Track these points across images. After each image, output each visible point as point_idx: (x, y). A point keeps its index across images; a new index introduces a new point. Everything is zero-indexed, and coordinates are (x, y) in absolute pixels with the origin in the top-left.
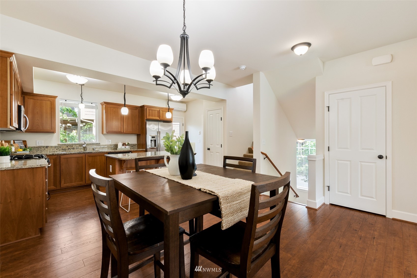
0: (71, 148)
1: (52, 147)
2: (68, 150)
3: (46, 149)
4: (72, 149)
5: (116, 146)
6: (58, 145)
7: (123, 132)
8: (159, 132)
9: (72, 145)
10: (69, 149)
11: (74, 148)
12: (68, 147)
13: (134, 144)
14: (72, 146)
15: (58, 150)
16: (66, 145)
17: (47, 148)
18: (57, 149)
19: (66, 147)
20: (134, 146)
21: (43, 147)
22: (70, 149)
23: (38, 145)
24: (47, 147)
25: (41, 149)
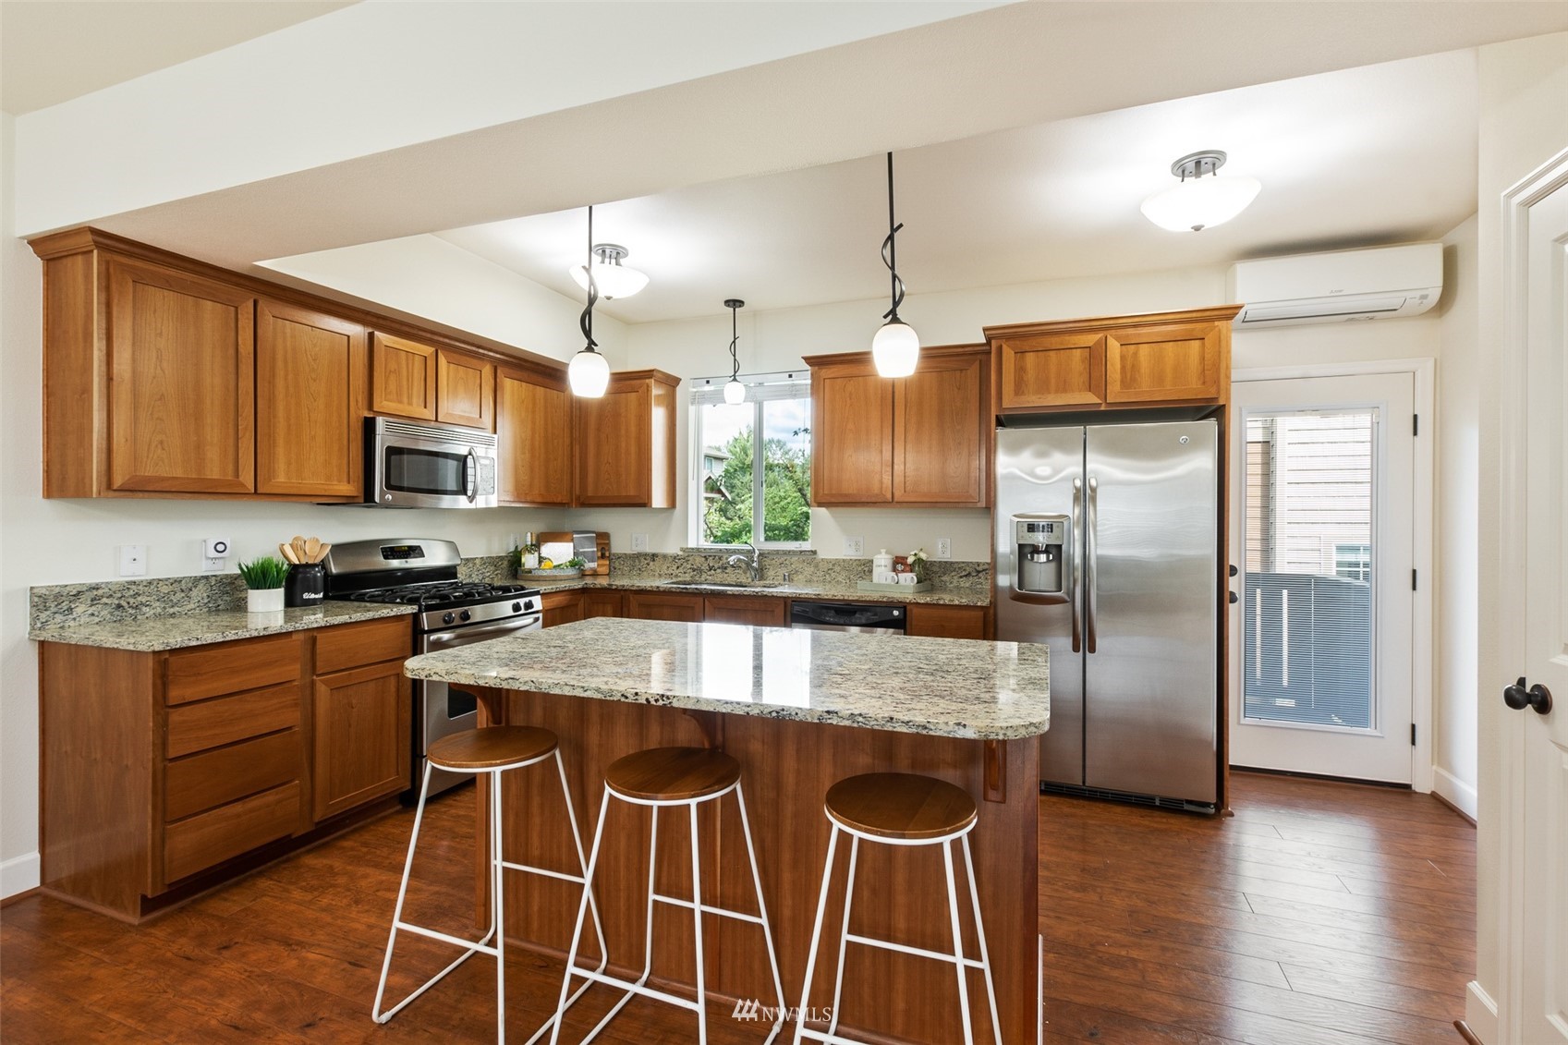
0: (716, 566)
1: (665, 557)
2: (709, 573)
3: (651, 563)
4: (719, 568)
5: (866, 568)
6: (682, 550)
7: (889, 496)
8: (1085, 496)
9: (721, 555)
10: (710, 570)
11: (726, 568)
12: (707, 559)
13: (978, 564)
14: (720, 559)
15: (681, 570)
16: (703, 555)
17: (654, 560)
18: (678, 568)
19: (703, 559)
20: (979, 572)
21: (646, 555)
22: (715, 570)
23: (635, 550)
24: (654, 556)
25: (640, 562)
